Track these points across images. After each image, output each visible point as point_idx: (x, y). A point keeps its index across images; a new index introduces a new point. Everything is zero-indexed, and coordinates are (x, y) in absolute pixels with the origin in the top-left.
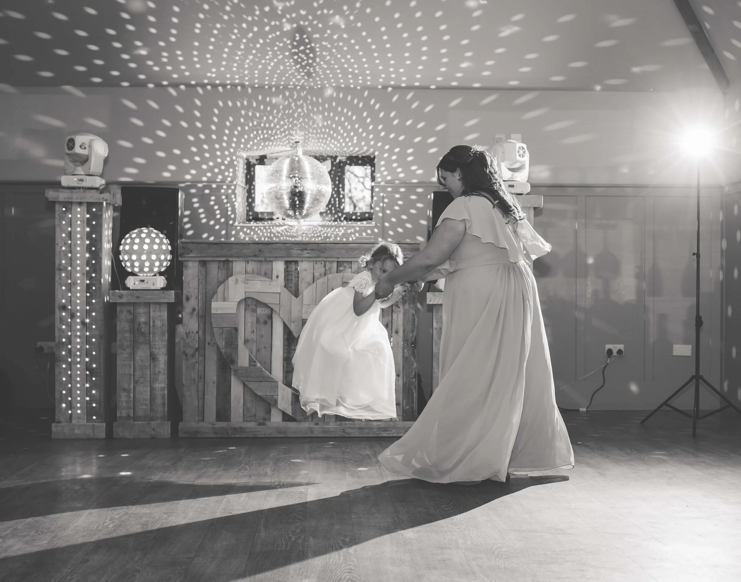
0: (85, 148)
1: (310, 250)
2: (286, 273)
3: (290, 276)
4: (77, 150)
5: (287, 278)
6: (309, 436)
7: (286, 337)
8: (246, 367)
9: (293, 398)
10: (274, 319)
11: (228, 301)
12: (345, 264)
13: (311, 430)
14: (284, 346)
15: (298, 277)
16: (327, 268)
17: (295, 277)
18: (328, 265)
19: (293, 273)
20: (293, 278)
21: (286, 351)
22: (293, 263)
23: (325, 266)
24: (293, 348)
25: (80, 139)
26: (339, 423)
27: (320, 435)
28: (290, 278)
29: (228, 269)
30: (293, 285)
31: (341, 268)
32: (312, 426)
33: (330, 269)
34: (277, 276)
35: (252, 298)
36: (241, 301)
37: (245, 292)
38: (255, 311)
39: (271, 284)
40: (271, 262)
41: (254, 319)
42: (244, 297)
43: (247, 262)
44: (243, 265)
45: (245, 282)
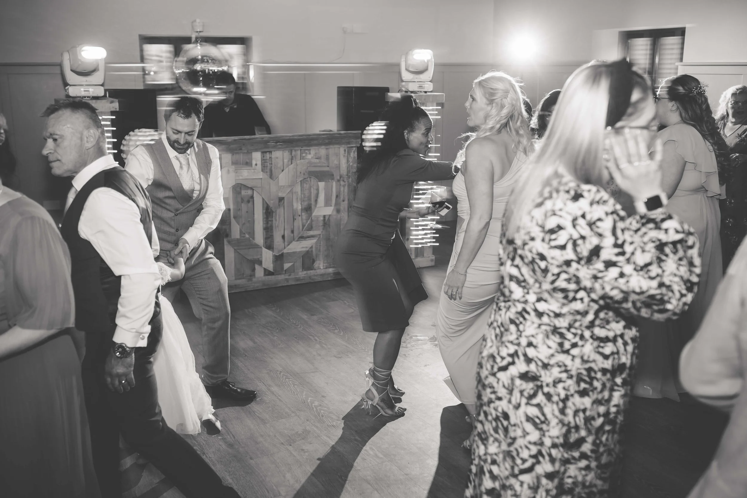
1: (281, 142)
2: (263, 162)
3: (266, 163)
5: (263, 165)
6: (286, 285)
7: (264, 211)
8: (238, 239)
9: (274, 258)
10: (255, 199)
12: (306, 151)
13: (287, 280)
14: (263, 219)
15: (272, 164)
16: (293, 155)
17: (270, 164)
18: (293, 153)
19: (268, 161)
20: (268, 165)
21: (265, 222)
22: (268, 153)
23: (291, 154)
24: (270, 219)
26: (305, 272)
27: (293, 283)
28: (266, 165)
30: (268, 171)
31: (304, 155)
32: (287, 277)
33: (295, 156)
34: (256, 165)
35: (240, 184)
36: (232, 187)
37: (236, 180)
38: (240, 193)
39: (254, 172)
40: (251, 153)
41: (240, 200)
42: (234, 183)
43: (233, 155)
44: (230, 157)
45: (235, 171)
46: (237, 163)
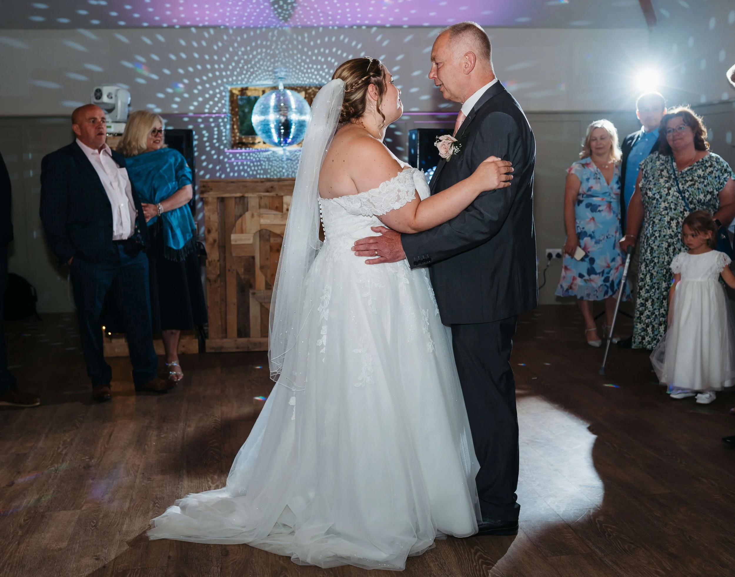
0: (111, 98)
4: (105, 99)
11: (246, 233)
25: (106, 90)
29: (244, 204)
35: (266, 230)
36: (256, 232)
37: (261, 225)
38: (269, 240)
39: (282, 217)
40: (282, 197)
41: (268, 248)
42: (259, 229)
43: (261, 198)
44: (257, 200)
45: (260, 216)
46: (265, 207)
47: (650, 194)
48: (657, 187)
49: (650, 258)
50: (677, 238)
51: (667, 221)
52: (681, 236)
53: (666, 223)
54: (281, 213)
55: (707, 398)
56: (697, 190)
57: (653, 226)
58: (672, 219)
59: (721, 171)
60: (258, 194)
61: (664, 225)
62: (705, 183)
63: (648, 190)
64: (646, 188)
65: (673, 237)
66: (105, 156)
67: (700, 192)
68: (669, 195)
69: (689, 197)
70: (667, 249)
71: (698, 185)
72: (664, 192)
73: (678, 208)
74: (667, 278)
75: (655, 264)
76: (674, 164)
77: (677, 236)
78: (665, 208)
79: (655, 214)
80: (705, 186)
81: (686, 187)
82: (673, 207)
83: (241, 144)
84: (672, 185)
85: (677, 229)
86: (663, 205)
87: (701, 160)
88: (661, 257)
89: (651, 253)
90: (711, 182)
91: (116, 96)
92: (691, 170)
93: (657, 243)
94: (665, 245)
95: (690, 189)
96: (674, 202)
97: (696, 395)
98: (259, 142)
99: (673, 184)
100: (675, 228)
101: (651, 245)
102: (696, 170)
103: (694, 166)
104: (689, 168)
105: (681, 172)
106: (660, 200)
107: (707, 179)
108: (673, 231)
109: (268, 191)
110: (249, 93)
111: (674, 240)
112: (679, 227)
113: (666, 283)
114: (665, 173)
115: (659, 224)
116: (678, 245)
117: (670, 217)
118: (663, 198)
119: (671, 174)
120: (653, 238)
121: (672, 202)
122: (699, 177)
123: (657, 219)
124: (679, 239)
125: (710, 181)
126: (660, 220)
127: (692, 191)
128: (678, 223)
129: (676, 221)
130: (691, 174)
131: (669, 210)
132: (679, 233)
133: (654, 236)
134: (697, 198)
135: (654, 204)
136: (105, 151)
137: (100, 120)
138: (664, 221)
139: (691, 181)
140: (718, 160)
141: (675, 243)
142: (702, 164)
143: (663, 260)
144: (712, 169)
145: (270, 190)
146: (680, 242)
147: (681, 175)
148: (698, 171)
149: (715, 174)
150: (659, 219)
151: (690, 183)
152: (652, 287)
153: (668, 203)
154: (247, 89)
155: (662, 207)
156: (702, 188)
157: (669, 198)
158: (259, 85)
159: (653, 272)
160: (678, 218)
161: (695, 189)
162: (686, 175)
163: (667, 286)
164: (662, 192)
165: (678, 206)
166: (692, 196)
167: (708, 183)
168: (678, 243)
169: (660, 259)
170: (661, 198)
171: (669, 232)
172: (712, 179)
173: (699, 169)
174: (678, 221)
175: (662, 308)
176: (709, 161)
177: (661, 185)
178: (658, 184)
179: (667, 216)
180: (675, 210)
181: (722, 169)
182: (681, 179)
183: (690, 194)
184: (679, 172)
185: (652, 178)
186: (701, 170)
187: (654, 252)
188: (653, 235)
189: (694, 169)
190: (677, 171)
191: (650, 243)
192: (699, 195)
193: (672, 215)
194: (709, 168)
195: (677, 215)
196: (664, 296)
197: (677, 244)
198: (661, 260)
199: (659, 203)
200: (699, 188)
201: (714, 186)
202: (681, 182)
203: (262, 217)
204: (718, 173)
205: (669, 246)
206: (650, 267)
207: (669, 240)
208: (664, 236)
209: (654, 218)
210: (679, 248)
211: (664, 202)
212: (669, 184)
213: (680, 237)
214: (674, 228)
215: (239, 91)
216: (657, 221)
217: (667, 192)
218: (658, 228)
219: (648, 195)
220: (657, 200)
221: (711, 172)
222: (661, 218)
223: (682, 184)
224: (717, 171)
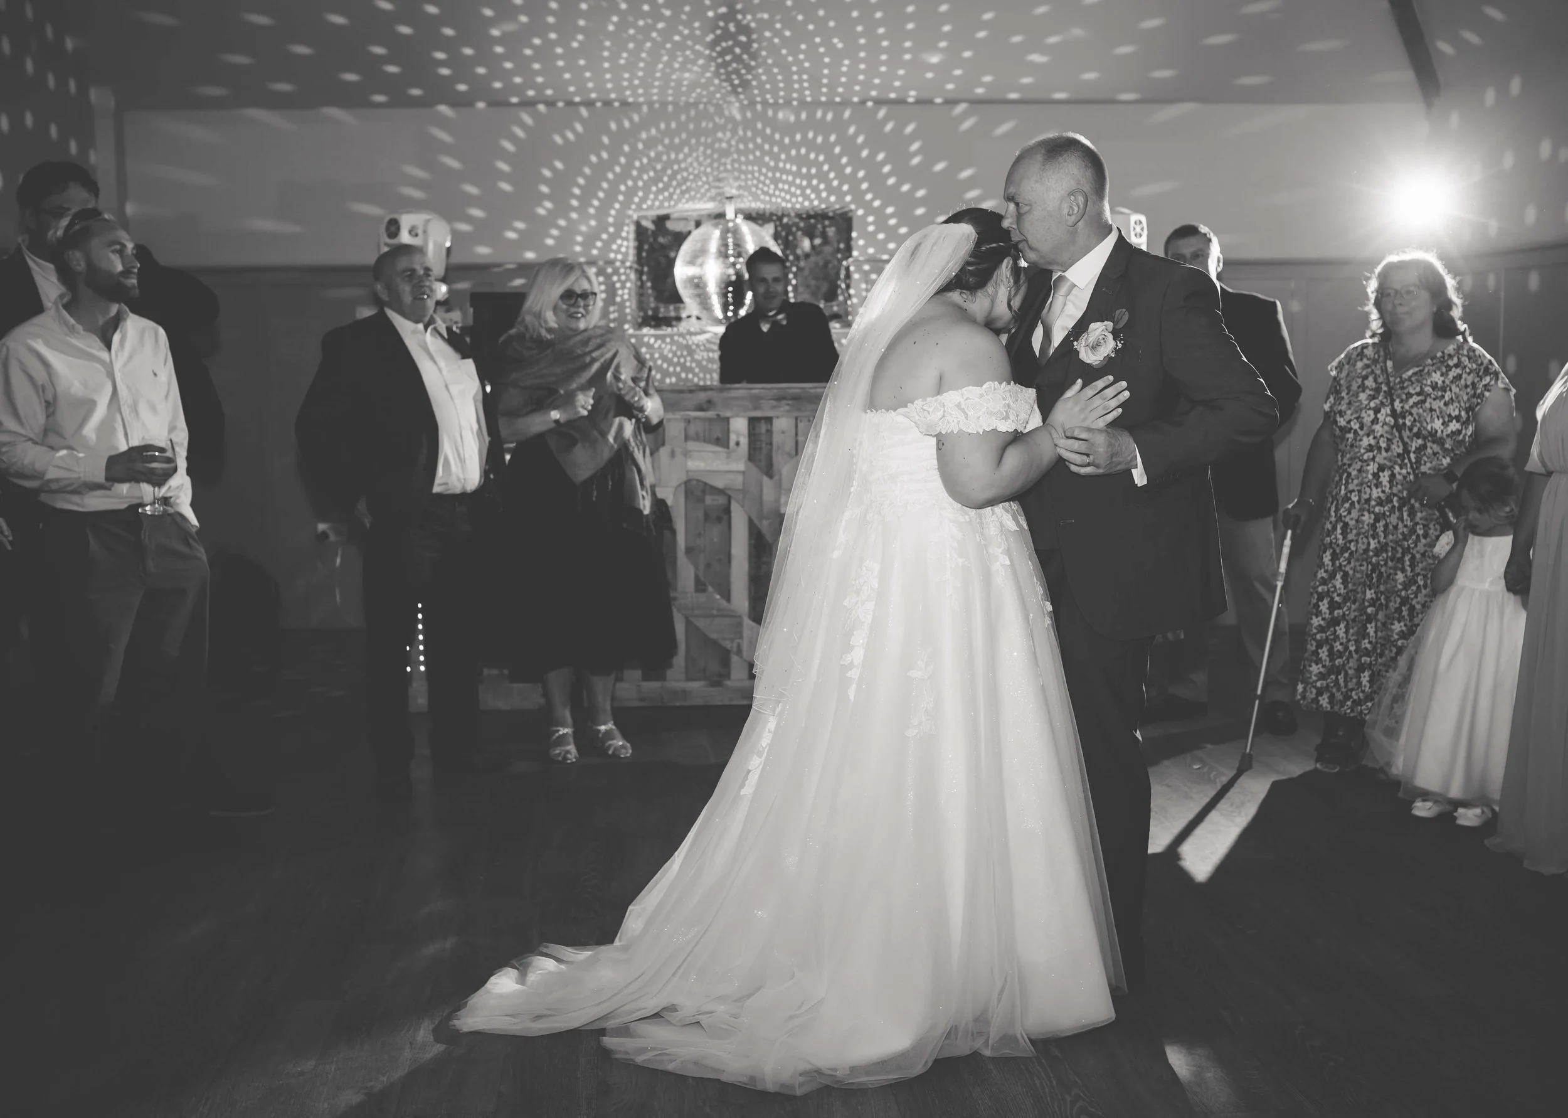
0: (417, 235)
1: (788, 399)
2: (752, 438)
3: (759, 443)
5: (752, 446)
7: (753, 542)
10: (733, 515)
14: (750, 558)
15: (771, 444)
17: (767, 444)
19: (763, 438)
20: (764, 445)
21: (753, 565)
22: (763, 422)
25: (407, 221)
28: (758, 446)
30: (763, 458)
34: (738, 444)
35: (698, 481)
36: (680, 485)
37: (687, 471)
38: (701, 500)
39: (727, 458)
40: (727, 420)
41: (701, 514)
42: (684, 479)
43: (688, 421)
44: (682, 425)
45: (686, 454)
46: (697, 438)
47: (1342, 422)
48: (1353, 408)
49: (1341, 542)
50: (1390, 505)
51: (1372, 472)
52: (1398, 501)
53: (1370, 477)
54: (725, 450)
55: (1476, 816)
56: (1428, 411)
57: (1347, 483)
58: (1381, 468)
59: (1478, 373)
60: (682, 413)
61: (1366, 480)
62: (1447, 398)
63: (1338, 415)
64: (1335, 412)
65: (1384, 503)
66: (434, 339)
67: (1435, 416)
68: (1377, 423)
69: (1413, 426)
70: (1373, 526)
71: (1430, 403)
72: (1368, 416)
73: (1393, 447)
74: (1374, 580)
75: (1351, 554)
76: (1389, 364)
77: (1391, 501)
78: (1368, 448)
79: (1351, 459)
80: (1446, 404)
81: (1407, 407)
82: (1383, 445)
83: (657, 321)
84: (1382, 403)
85: (1391, 488)
86: (1365, 442)
87: (1439, 354)
88: (1360, 541)
89: (1344, 533)
90: (1457, 397)
91: (425, 232)
92: (1419, 374)
93: (1355, 514)
94: (1367, 518)
95: (1414, 411)
96: (1385, 435)
97: (1456, 811)
98: (689, 317)
99: (1384, 400)
100: (1388, 485)
101: (1343, 519)
102: (1429, 374)
103: (1426, 365)
104: (1417, 369)
105: (1401, 378)
106: (1361, 433)
107: (1451, 390)
108: (1383, 492)
109: (700, 408)
110: (670, 225)
111: (1386, 508)
112: (1395, 483)
113: (1373, 591)
114: (1370, 382)
115: (1358, 478)
116: (1392, 519)
117: (1379, 464)
118: (1365, 428)
119: (1381, 383)
120: (1347, 505)
121: (1382, 436)
122: (1434, 386)
123: (1354, 469)
124: (1394, 507)
125: (1455, 393)
126: (1360, 471)
127: (1418, 414)
128: (1393, 476)
129: (1390, 472)
130: (1418, 381)
131: (1376, 451)
132: (1395, 495)
133: (1350, 502)
134: (1429, 428)
135: (1350, 440)
136: (435, 329)
137: (421, 272)
138: (1367, 471)
139: (1418, 394)
140: (1471, 354)
141: (1388, 514)
142: (1442, 362)
143: (1364, 547)
144: (1459, 371)
145: (705, 406)
146: (1397, 513)
147: (1399, 383)
148: (1434, 374)
149: (1465, 380)
150: (1359, 467)
151: (1415, 399)
152: (1346, 599)
153: (1375, 438)
154: (666, 217)
155: (1364, 446)
156: (1439, 407)
157: (1377, 427)
158: (687, 211)
159: (1347, 569)
160: (1392, 467)
161: (1424, 411)
162: (1410, 383)
163: (1374, 596)
164: (1363, 418)
165: (1393, 443)
166: (1418, 425)
167: (1452, 399)
168: (1392, 515)
169: (1359, 545)
170: (1361, 428)
171: (1376, 493)
172: (1460, 390)
173: (1435, 372)
174: (1392, 472)
175: (1364, 639)
176: (1455, 355)
177: (1361, 404)
178: (1355, 402)
179: (1372, 463)
180: (1387, 450)
181: (1480, 370)
182: (1399, 392)
183: (1415, 420)
184: (1396, 378)
185: (1346, 391)
186: (1438, 373)
187: (1349, 531)
188: (1347, 499)
189: (1426, 370)
190: (1392, 376)
191: (1341, 514)
192: (1432, 421)
193: (1382, 462)
194: (1453, 369)
195: (1390, 460)
196: (1368, 616)
197: (1390, 515)
198: (1362, 547)
199: (1359, 438)
200: (1433, 407)
201: (1463, 405)
202: (1399, 396)
203: (690, 457)
204: (1470, 379)
205: (1377, 520)
206: (1342, 559)
207: (1377, 509)
208: (1368, 501)
209: (1350, 466)
210: (1395, 524)
211: (1368, 435)
212: (1377, 401)
213: (1396, 504)
214: (1385, 486)
215: (654, 222)
216: (1354, 473)
217: (1372, 416)
218: (1357, 485)
219: (1339, 424)
220: (1356, 432)
221: (1459, 377)
222: (1362, 467)
223: (1401, 401)
224: (1469, 374)
